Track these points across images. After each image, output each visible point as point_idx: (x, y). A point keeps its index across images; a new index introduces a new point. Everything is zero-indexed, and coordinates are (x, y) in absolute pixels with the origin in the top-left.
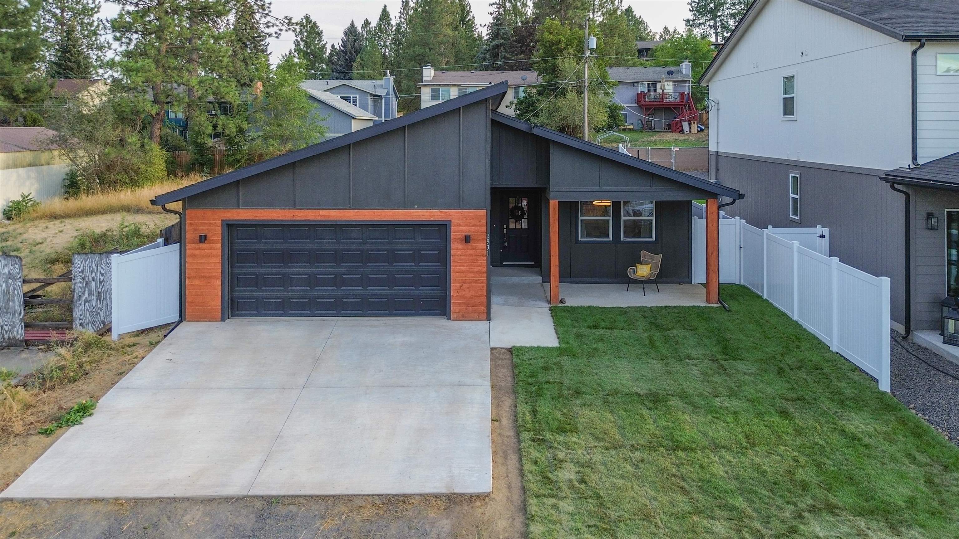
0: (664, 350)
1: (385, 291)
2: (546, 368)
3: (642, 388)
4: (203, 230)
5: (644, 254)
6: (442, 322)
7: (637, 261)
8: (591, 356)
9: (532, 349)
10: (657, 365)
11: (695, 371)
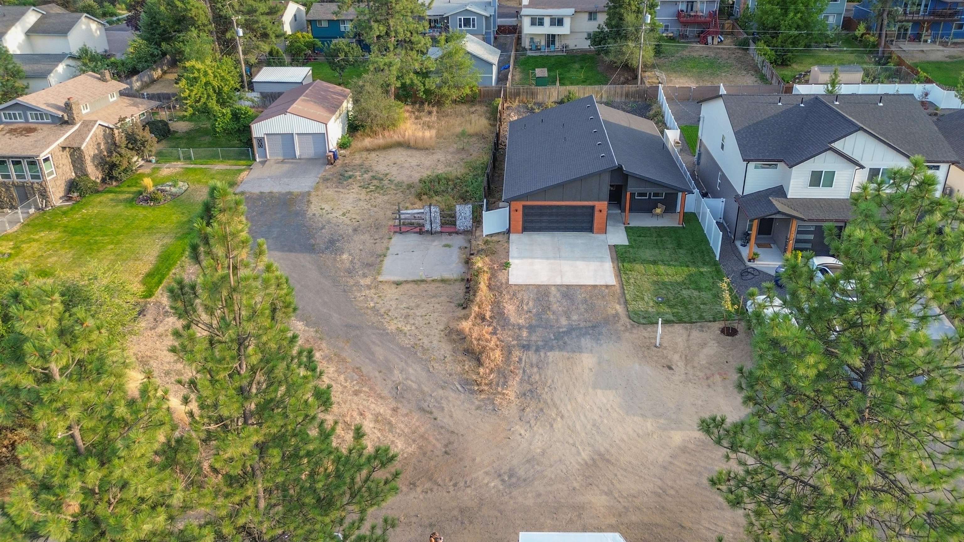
0: (660, 245)
1: (573, 225)
2: (625, 252)
3: (651, 259)
4: (517, 208)
5: (659, 205)
6: (591, 234)
7: (657, 207)
8: (638, 248)
9: (621, 245)
10: (657, 251)
11: (668, 253)
